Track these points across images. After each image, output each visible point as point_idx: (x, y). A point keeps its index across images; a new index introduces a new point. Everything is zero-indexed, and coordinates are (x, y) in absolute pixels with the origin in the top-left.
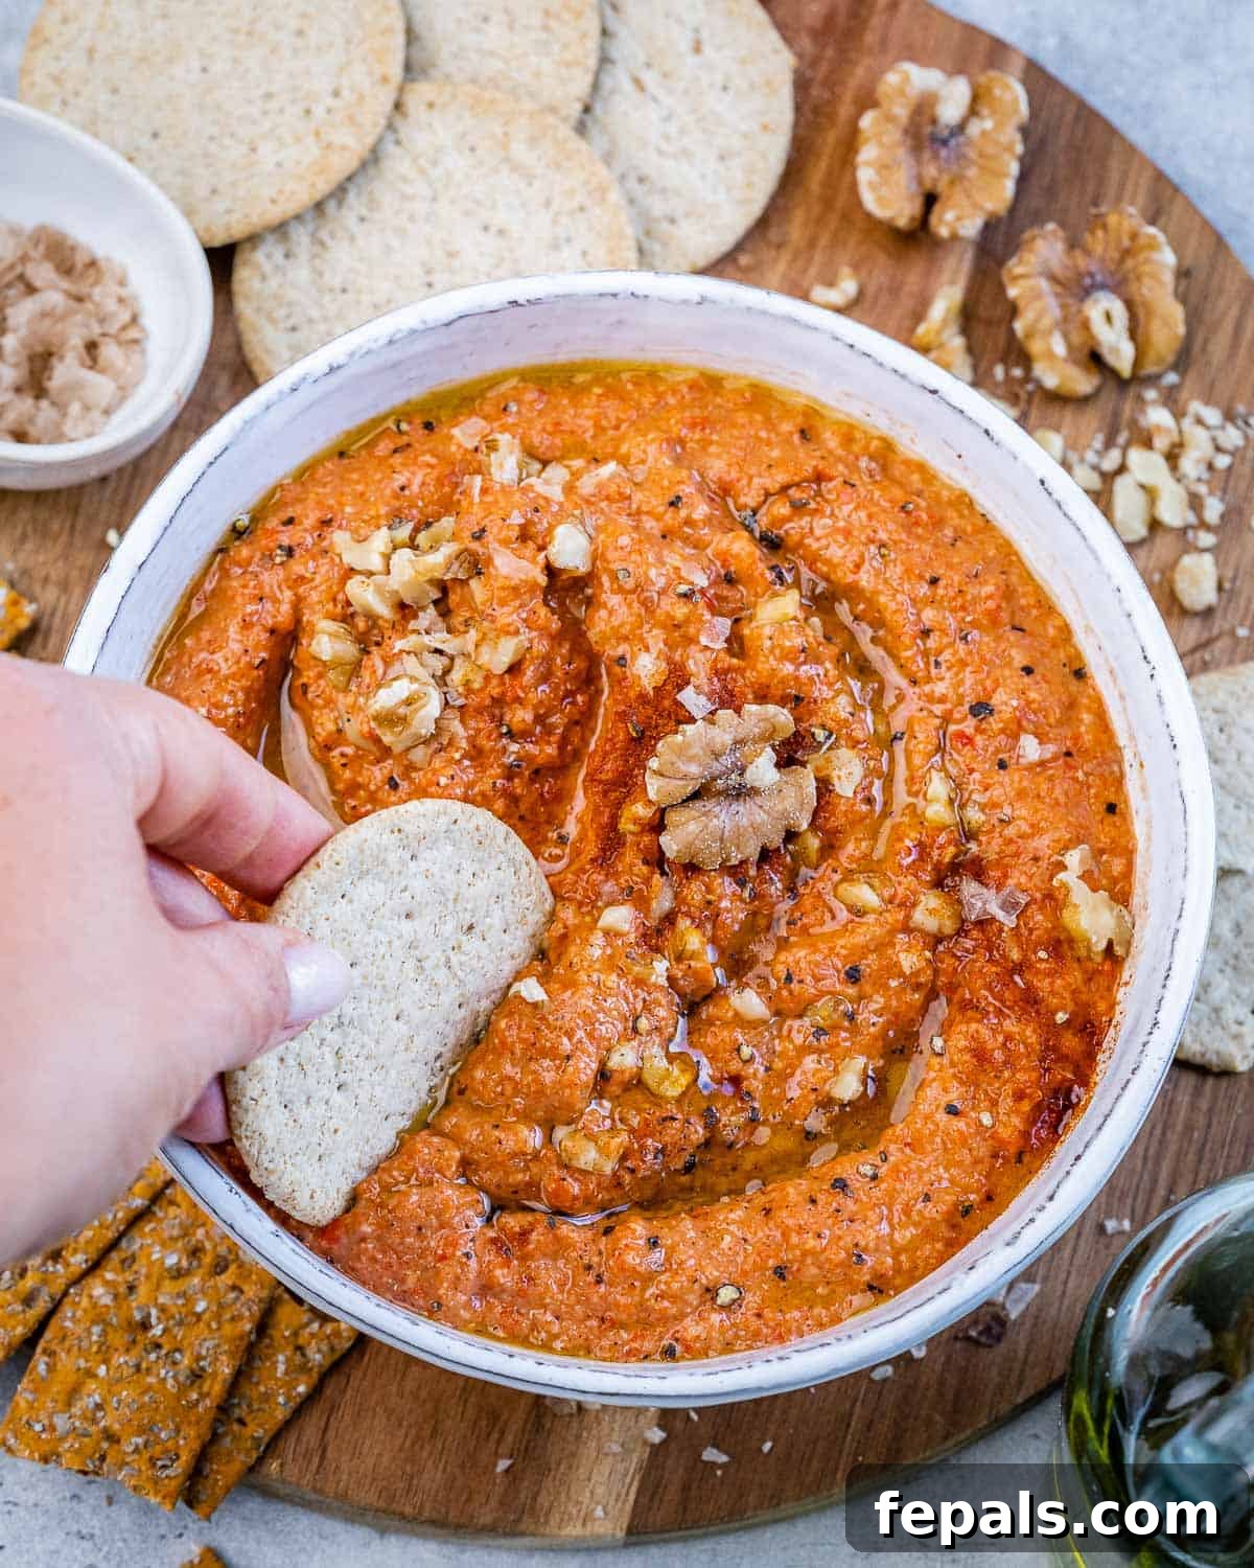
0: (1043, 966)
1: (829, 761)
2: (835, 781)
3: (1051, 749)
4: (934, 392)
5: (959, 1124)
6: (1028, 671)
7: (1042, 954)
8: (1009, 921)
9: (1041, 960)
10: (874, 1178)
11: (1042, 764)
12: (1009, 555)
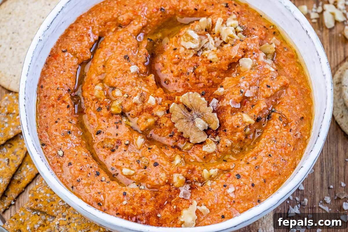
0: (172, 208)
1: (211, 143)
2: (206, 146)
3: (232, 195)
4: (319, 136)
5: (122, 196)
6: (253, 185)
7: (175, 207)
8: (181, 195)
9: (173, 207)
10: (102, 181)
11: (227, 195)
12: (286, 175)
